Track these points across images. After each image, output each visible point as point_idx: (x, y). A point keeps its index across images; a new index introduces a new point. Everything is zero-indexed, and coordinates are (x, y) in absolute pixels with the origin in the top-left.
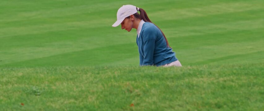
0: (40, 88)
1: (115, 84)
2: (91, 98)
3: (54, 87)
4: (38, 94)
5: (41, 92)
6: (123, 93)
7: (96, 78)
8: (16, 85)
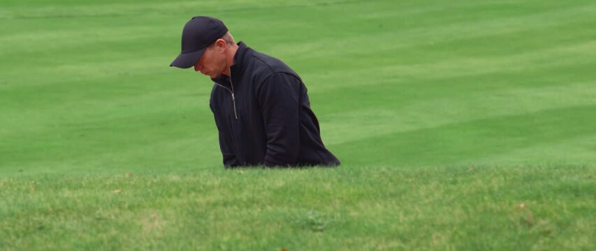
0: (323, 214)
1: (494, 206)
2: (438, 238)
3: (354, 214)
4: (319, 227)
5: (326, 222)
6: (512, 227)
7: (448, 192)
8: (269, 208)
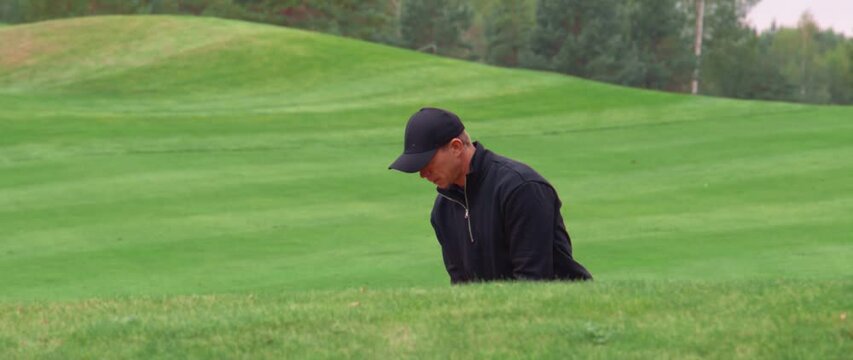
0: (604, 326)
1: (808, 316)
2: (743, 351)
3: (640, 325)
4: (601, 340)
5: (608, 335)
6: (831, 338)
7: (754, 302)
8: (539, 320)
